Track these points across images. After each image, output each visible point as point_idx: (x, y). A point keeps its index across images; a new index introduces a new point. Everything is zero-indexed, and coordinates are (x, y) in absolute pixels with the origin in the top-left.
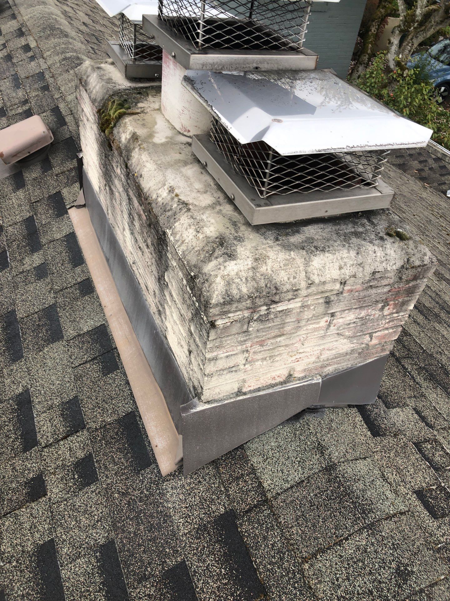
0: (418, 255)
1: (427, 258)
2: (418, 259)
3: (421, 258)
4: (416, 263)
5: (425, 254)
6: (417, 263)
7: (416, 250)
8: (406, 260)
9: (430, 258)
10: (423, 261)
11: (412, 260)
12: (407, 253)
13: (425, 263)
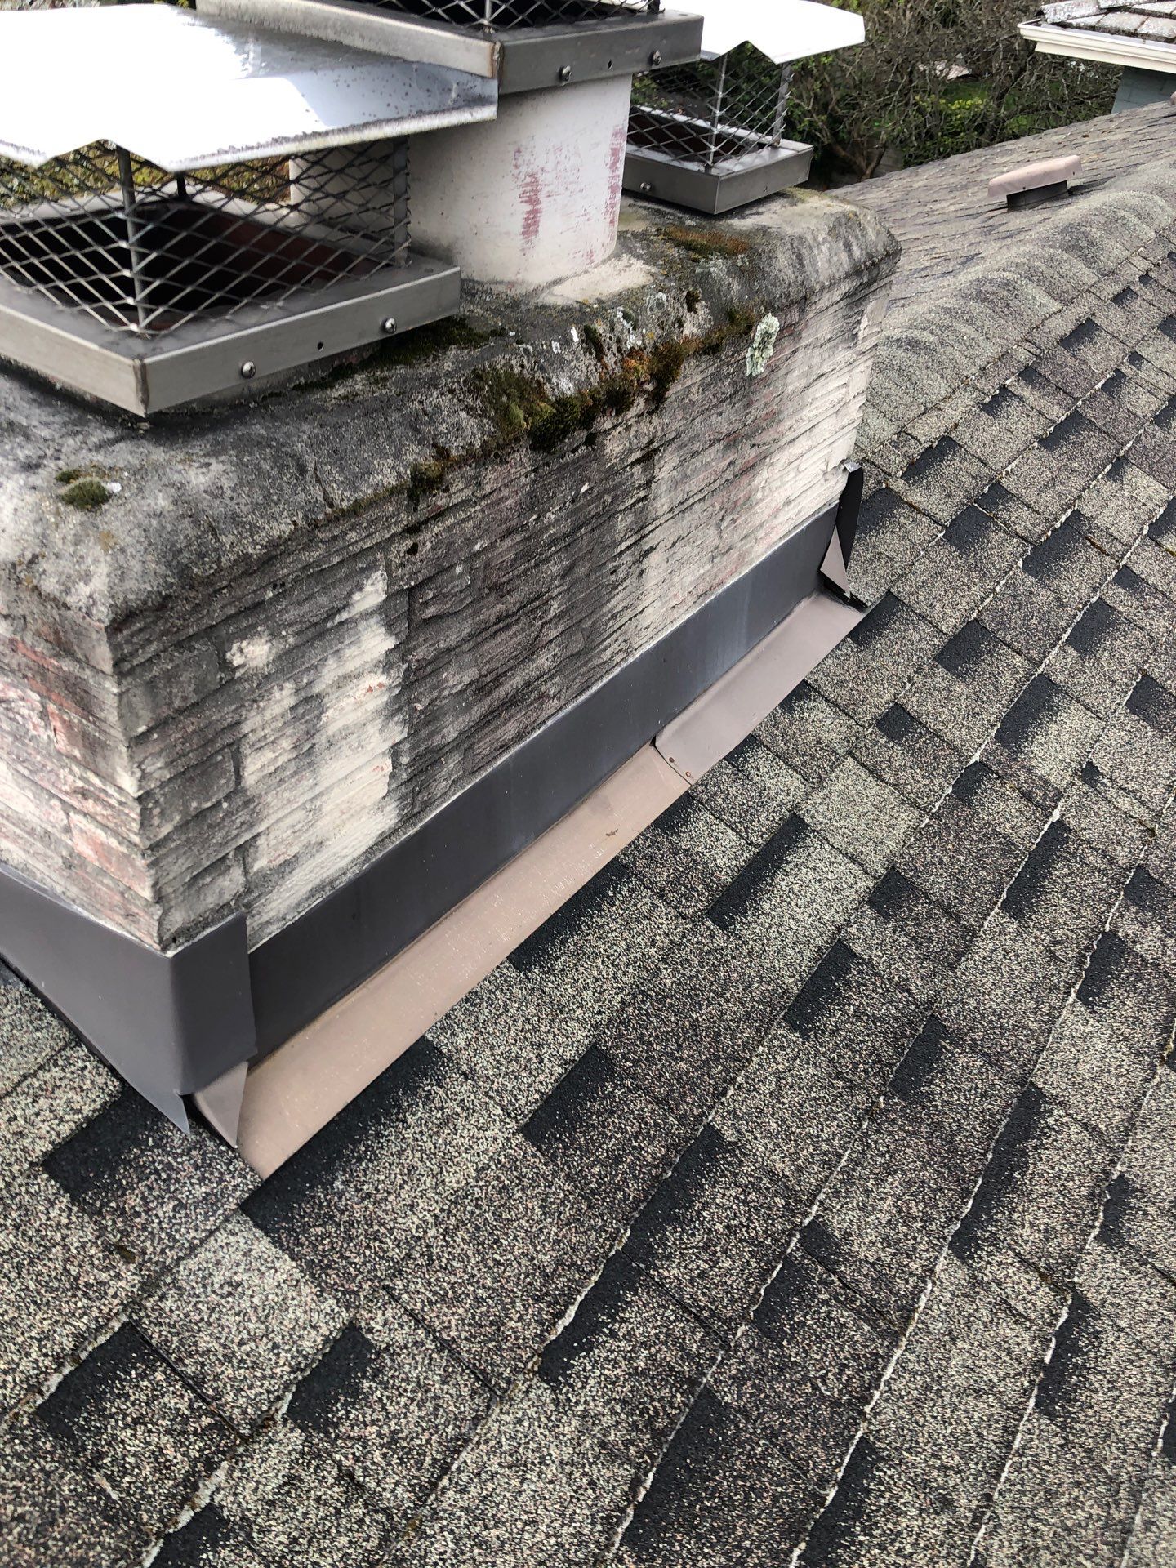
0: (66, 566)
1: (83, 590)
2: (61, 574)
3: (69, 577)
4: (47, 583)
5: (86, 577)
6: (50, 585)
7: (72, 549)
8: (29, 556)
9: (91, 596)
10: (67, 591)
11: (44, 565)
12: (43, 539)
13: (70, 600)
